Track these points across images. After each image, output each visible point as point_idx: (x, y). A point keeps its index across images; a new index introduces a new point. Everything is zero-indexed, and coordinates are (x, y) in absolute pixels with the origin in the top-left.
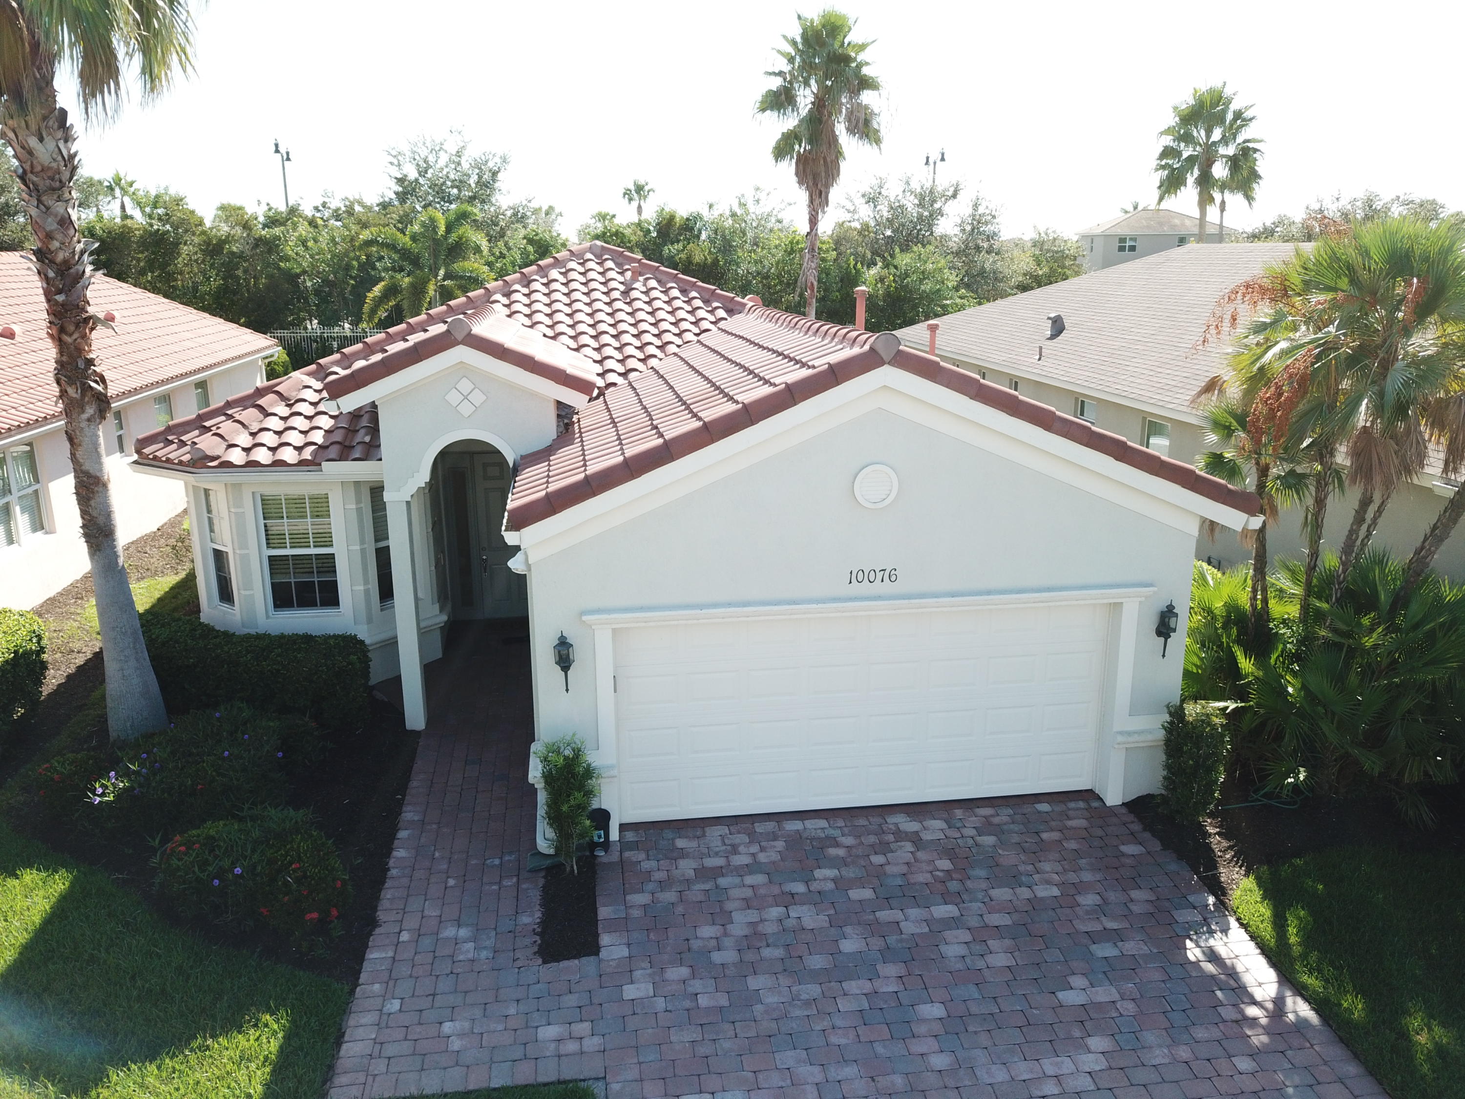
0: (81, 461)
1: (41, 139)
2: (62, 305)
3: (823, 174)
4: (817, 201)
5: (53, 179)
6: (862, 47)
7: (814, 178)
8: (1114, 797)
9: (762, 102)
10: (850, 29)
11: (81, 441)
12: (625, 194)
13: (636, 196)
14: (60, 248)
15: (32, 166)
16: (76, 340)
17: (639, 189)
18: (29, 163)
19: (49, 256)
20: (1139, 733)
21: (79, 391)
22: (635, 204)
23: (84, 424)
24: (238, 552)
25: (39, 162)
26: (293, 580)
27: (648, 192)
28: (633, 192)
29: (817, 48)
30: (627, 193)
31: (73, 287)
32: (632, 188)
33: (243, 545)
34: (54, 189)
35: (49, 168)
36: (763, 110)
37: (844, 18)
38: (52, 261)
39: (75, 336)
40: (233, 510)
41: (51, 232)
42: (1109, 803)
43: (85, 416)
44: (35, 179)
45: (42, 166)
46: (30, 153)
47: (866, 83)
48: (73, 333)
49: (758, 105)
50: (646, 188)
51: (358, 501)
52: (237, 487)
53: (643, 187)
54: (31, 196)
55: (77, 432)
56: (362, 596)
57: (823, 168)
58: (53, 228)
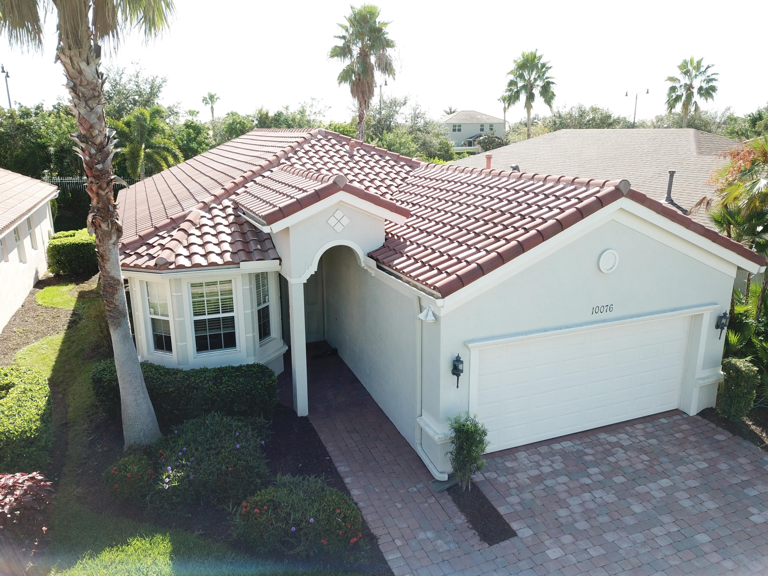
0: (109, 270)
1: (88, 64)
2: (100, 171)
3: (367, 92)
4: (364, 106)
5: (94, 90)
6: (385, 24)
7: (363, 94)
8: (693, 411)
9: (332, 52)
10: (379, 14)
11: (109, 258)
12: (203, 100)
13: (210, 102)
14: (99, 134)
15: (81, 82)
16: (107, 193)
17: (212, 97)
18: (79, 79)
19: (91, 140)
20: (707, 378)
21: (110, 226)
22: (209, 106)
23: (111, 247)
24: (177, 319)
25: (85, 79)
26: (208, 334)
27: (217, 99)
28: (208, 99)
29: (363, 24)
30: (204, 99)
31: (106, 160)
32: (207, 97)
33: (181, 314)
34: (94, 97)
35: (92, 83)
36: (332, 56)
37: (375, 8)
38: (94, 143)
39: (107, 191)
40: (174, 294)
41: (94, 124)
42: (691, 415)
43: (112, 242)
44: (83, 90)
45: (88, 81)
46: (80, 72)
47: (389, 44)
48: (106, 189)
49: (329, 54)
50: (215, 97)
51: (250, 284)
52: (178, 281)
53: (214, 96)
54: (80, 101)
55: (107, 252)
56: (252, 339)
57: (367, 89)
58: (95, 121)
